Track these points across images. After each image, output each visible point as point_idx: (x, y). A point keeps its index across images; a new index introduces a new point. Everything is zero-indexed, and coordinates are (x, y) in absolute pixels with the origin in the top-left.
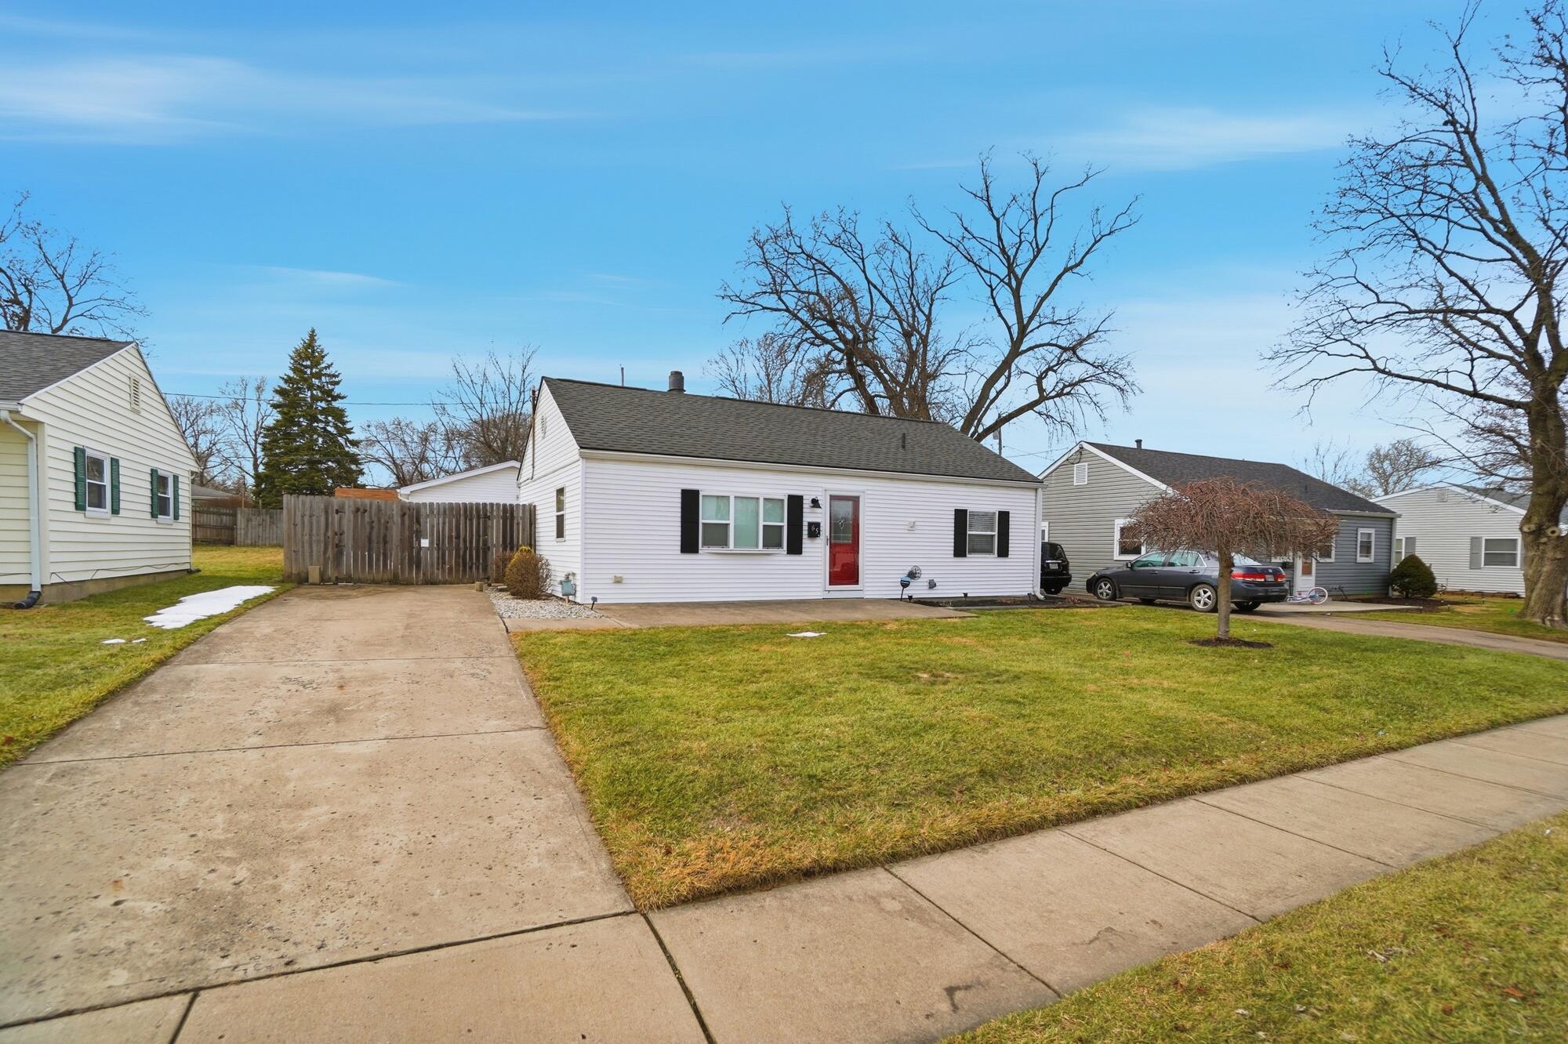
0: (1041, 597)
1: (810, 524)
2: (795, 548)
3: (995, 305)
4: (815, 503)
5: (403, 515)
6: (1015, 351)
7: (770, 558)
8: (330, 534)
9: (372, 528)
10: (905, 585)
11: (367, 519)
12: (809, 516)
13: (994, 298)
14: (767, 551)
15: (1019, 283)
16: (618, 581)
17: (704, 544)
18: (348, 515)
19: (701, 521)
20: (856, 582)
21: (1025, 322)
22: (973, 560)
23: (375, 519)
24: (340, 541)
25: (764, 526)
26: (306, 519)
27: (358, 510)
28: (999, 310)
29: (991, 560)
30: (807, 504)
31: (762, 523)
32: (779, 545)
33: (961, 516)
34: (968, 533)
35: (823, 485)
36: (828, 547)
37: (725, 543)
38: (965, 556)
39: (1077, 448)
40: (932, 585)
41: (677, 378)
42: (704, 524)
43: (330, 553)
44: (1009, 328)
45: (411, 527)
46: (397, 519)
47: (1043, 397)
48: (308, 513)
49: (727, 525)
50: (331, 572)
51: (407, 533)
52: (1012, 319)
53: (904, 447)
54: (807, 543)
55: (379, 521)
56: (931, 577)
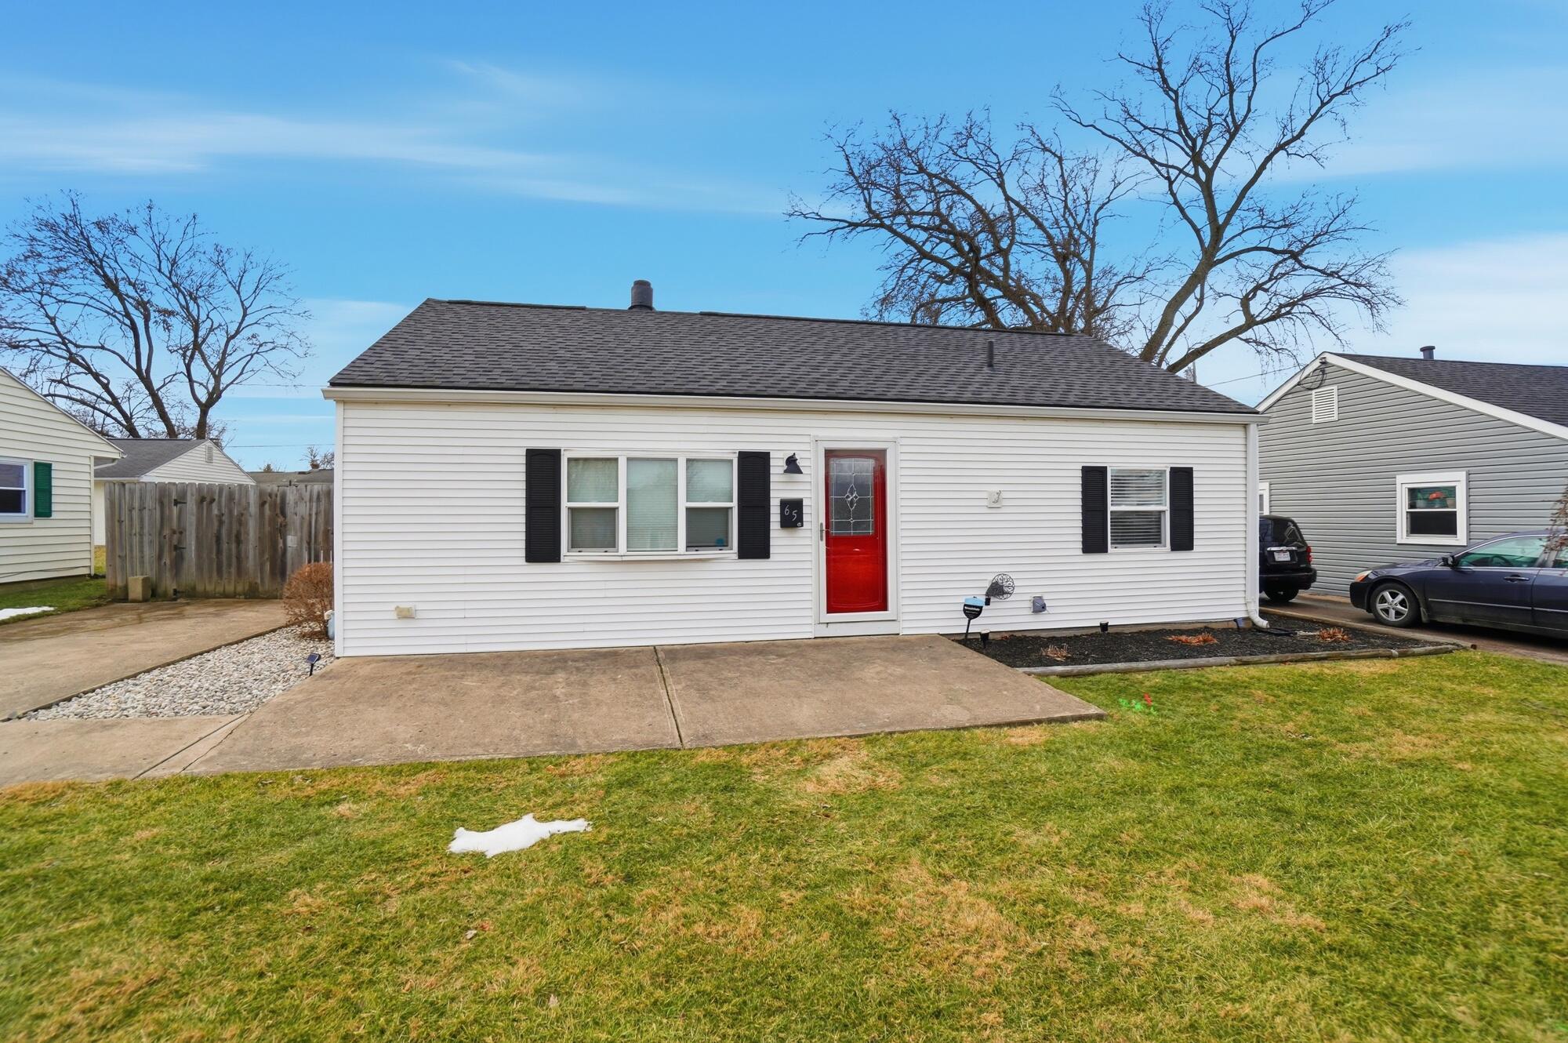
0: (1263, 623)
1: (784, 504)
2: (755, 546)
3: (1176, 202)
4: (792, 465)
5: (263, 504)
6: (1209, 260)
7: (706, 566)
8: (167, 532)
9: (221, 523)
10: (972, 612)
11: (215, 512)
12: (780, 489)
13: (1173, 195)
14: (694, 554)
15: (1210, 173)
16: (406, 615)
17: (574, 544)
18: (191, 505)
19: (565, 504)
20: (883, 607)
21: (1221, 220)
22: (1121, 559)
23: (224, 510)
24: (180, 541)
25: (688, 510)
26: (135, 514)
27: (203, 499)
28: (1182, 210)
29: (1157, 558)
30: (777, 466)
31: (683, 504)
32: (722, 543)
33: (1094, 480)
34: (1110, 508)
35: (814, 432)
36: (823, 545)
37: (612, 543)
38: (1104, 550)
39: (1317, 364)
40: (1039, 607)
41: (643, 291)
42: (572, 510)
43: (167, 559)
44: (1197, 231)
45: (272, 520)
46: (253, 509)
47: (1251, 322)
48: (137, 505)
49: (614, 510)
50: (169, 584)
51: (267, 529)
52: (1201, 217)
53: (990, 365)
54: (778, 536)
55: (231, 512)
56: (1037, 592)
